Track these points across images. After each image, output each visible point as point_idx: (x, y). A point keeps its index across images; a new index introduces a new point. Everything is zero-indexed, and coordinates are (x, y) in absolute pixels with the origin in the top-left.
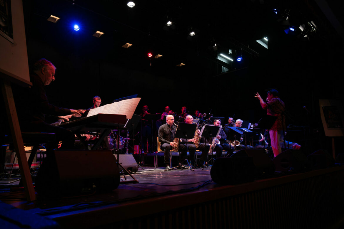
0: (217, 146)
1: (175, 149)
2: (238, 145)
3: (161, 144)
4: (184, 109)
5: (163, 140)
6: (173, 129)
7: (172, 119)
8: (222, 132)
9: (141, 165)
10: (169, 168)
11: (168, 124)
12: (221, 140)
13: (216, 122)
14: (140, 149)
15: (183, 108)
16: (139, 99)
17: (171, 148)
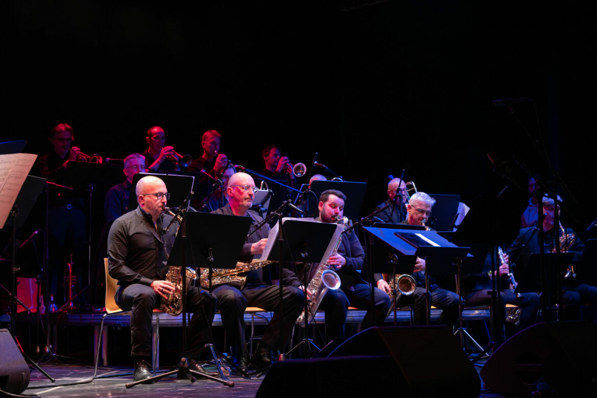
0: (330, 295)
1: (173, 306)
2: (408, 293)
3: (118, 284)
4: (210, 137)
5: (126, 270)
6: (165, 232)
7: (161, 194)
8: (351, 239)
9: (44, 359)
10: (144, 377)
11: (143, 212)
12: (344, 272)
13: (327, 203)
14: (41, 297)
15: (207, 134)
16: (32, 158)
17: (158, 301)
